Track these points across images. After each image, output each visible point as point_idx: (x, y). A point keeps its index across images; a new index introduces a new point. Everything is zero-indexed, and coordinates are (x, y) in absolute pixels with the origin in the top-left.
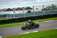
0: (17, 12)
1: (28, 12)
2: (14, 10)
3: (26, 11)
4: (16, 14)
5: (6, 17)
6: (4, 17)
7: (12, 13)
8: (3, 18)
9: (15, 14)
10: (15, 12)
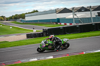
0: (80, 15)
1: (99, 15)
2: (73, 11)
3: (94, 14)
4: (78, 19)
5: (60, 24)
6: (57, 24)
7: (70, 16)
8: (54, 24)
9: (75, 19)
10: (75, 15)
